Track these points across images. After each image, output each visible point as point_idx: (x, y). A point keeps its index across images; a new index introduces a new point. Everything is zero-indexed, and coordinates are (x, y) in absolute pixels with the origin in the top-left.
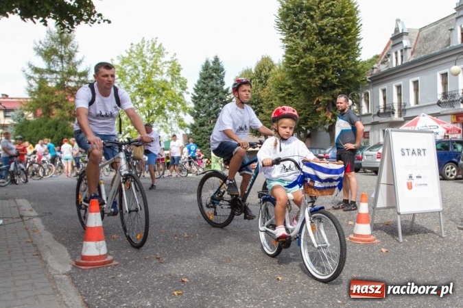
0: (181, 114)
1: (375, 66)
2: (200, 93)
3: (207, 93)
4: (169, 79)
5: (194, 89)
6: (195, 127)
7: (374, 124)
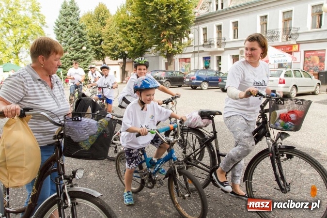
1: (196, 10)
2: (62, 26)
3: (67, 27)
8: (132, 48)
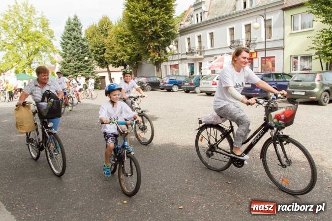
0: (52, 54)
1: (182, 23)
2: (66, 40)
3: (71, 41)
4: (41, 31)
5: (61, 37)
6: (64, 63)
7: (182, 60)
8: (128, 57)
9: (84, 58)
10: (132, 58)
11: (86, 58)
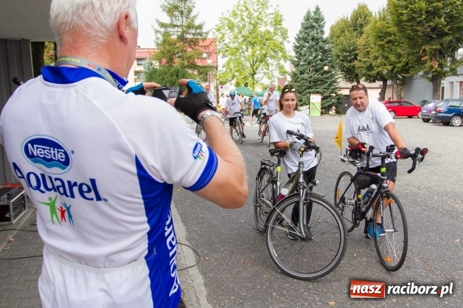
0: (282, 62)
3: (308, 43)
4: (272, 30)
5: (296, 38)
6: (296, 75)
9: (322, 68)
10: (396, 69)
11: (326, 68)
